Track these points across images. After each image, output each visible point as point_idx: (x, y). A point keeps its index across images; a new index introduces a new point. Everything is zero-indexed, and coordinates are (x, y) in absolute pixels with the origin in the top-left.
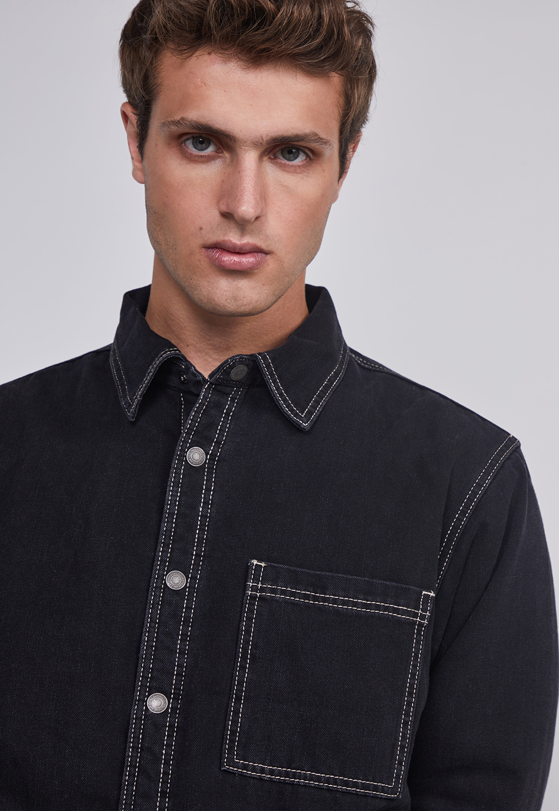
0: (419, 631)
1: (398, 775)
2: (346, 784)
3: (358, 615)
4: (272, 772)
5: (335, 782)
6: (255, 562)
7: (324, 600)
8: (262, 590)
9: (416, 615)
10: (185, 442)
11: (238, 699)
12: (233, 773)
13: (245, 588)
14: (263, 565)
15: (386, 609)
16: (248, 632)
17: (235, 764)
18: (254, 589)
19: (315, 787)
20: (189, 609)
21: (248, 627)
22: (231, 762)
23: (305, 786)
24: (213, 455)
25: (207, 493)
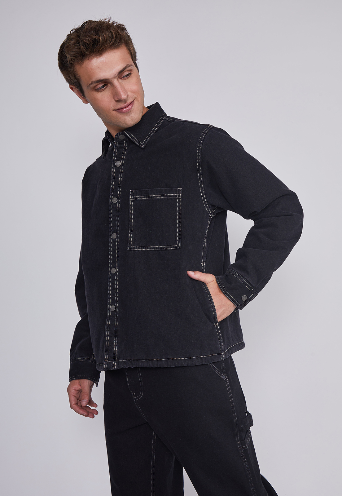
0: (179, 201)
1: (179, 242)
2: (162, 248)
3: (158, 199)
4: (141, 248)
5: (159, 248)
6: (131, 191)
7: (149, 197)
8: (134, 198)
9: (177, 196)
10: (114, 161)
11: (131, 230)
12: (131, 250)
13: (129, 198)
14: (133, 191)
15: (166, 196)
16: (131, 211)
17: (132, 248)
18: (131, 198)
19: (154, 250)
20: (118, 207)
21: (131, 209)
22: (130, 247)
23: (151, 251)
24: (122, 162)
25: (121, 173)
